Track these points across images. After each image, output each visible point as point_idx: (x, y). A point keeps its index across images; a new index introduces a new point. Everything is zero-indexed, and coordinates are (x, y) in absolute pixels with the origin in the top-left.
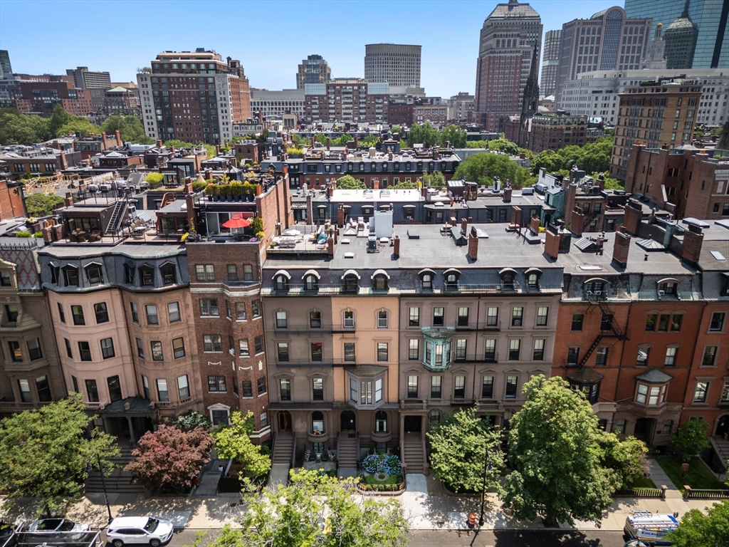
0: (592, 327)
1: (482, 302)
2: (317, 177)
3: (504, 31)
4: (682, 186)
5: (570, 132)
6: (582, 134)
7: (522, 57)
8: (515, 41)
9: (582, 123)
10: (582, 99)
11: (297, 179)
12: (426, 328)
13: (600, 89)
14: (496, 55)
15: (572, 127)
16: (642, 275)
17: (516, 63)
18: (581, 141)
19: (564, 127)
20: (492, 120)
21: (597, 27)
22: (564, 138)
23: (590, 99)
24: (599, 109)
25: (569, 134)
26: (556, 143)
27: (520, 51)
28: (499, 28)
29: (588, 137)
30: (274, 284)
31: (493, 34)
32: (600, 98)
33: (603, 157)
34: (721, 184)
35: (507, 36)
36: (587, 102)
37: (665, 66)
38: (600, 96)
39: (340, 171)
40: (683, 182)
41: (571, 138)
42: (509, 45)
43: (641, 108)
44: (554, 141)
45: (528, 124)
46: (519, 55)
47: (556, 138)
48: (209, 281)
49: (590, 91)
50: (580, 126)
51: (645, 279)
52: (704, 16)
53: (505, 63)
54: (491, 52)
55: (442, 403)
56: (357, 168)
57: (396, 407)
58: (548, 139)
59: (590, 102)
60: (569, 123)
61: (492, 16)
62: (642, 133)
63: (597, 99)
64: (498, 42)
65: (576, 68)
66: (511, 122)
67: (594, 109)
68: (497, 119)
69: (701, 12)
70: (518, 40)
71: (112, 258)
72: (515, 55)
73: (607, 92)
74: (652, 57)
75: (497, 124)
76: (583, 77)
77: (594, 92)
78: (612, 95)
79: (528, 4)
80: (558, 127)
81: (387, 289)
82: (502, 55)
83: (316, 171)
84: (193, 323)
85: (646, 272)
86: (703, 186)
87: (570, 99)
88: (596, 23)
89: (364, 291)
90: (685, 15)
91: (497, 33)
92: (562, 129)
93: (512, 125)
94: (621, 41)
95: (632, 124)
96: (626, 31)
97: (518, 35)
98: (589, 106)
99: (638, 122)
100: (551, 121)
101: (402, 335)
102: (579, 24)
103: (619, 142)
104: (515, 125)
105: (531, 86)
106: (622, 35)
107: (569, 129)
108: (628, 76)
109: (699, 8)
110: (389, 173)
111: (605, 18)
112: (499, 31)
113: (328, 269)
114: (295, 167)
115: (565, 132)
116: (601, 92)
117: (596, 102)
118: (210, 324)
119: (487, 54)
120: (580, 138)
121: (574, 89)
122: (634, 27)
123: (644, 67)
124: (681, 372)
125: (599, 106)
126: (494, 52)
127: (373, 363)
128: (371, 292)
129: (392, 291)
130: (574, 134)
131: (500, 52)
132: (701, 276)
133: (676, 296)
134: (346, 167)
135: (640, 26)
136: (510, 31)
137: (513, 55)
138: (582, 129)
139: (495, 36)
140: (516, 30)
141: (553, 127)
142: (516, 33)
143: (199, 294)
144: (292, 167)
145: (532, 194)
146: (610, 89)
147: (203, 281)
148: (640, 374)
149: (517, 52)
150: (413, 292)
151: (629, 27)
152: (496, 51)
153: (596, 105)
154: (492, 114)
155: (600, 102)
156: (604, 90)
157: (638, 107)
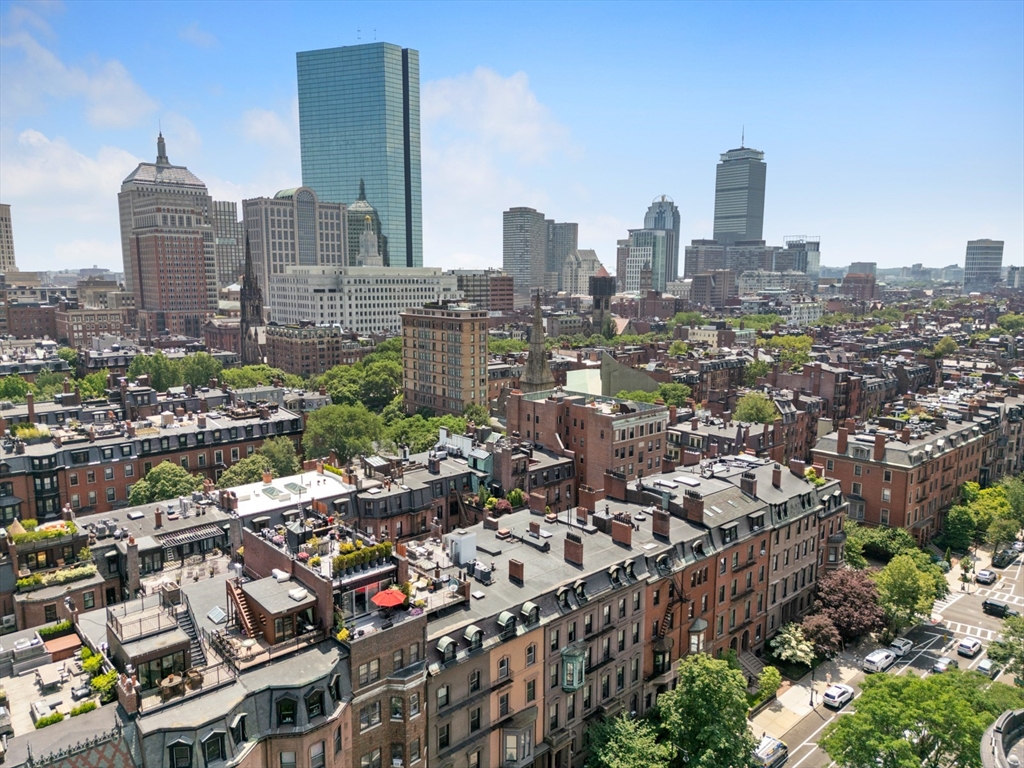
0: (665, 599)
1: (601, 604)
2: (89, 469)
3: (171, 204)
4: (567, 431)
5: (324, 346)
6: (337, 349)
7: (202, 240)
8: (189, 219)
9: (336, 335)
10: (300, 298)
11: (55, 479)
12: (563, 649)
13: (322, 288)
14: (166, 235)
15: (325, 340)
16: (682, 544)
17: (196, 247)
18: (338, 356)
19: (316, 341)
20: (174, 321)
21: (288, 209)
22: (319, 353)
23: (313, 299)
24: (326, 311)
25: (323, 349)
26: (310, 361)
27: (198, 233)
28: (164, 201)
29: (344, 351)
30: (440, 657)
31: (155, 207)
32: (325, 298)
33: (386, 380)
34: (617, 433)
35: (176, 211)
36: (309, 302)
37: (381, 262)
38: (326, 296)
39: (130, 454)
40: (568, 428)
41: (326, 353)
42: (181, 223)
43: (432, 331)
44: (307, 358)
45: (256, 334)
46: (199, 236)
47: (310, 354)
48: (373, 680)
49: (311, 290)
50: (335, 339)
51: (686, 546)
52: (390, 205)
53: (180, 246)
54: (157, 231)
55: (576, 723)
56: (158, 446)
57: (546, 748)
58: (300, 356)
59: (313, 303)
60: (321, 336)
61: (136, 177)
62: (438, 357)
63: (321, 299)
64: (165, 218)
65: (271, 256)
66: (214, 327)
67: (321, 311)
68: (182, 320)
69: (386, 200)
70: (193, 218)
71: (252, 698)
72: (193, 236)
73: (331, 291)
74: (367, 251)
75: (183, 327)
76: (295, 271)
77: (316, 291)
78: (337, 295)
79: (185, 168)
80: (310, 341)
81: (538, 620)
82: (174, 235)
83: (88, 461)
84: (351, 746)
85: (685, 541)
86: (602, 436)
87: (285, 297)
88: (286, 204)
89: (520, 630)
90: (362, 197)
91: (162, 207)
92: (314, 343)
93: (217, 331)
94: (318, 227)
95: (422, 347)
96: (321, 215)
97: (193, 212)
98: (313, 307)
99: (431, 345)
100: (300, 334)
101: (547, 664)
102: (266, 203)
103: (410, 364)
104: (223, 332)
105: (250, 286)
106: (318, 220)
107: (321, 343)
108: (350, 273)
109: (384, 195)
110: (208, 446)
111: (295, 198)
112: (165, 204)
113: (484, 619)
114: (50, 460)
115: (319, 347)
116: (323, 291)
117: (321, 303)
118: (370, 738)
119: (151, 232)
120: (336, 353)
121: (287, 286)
122: (329, 211)
123: (360, 263)
124: (709, 614)
125: (325, 307)
126: (162, 231)
127: (524, 707)
128: (527, 630)
129: (543, 621)
130: (329, 349)
131: (170, 232)
132: (710, 533)
133: (703, 554)
134: (139, 447)
135: (335, 212)
136: (180, 205)
137: (189, 236)
138: (337, 342)
139: (159, 210)
140: (189, 205)
141: (304, 341)
142: (190, 209)
143: (362, 702)
144: (45, 462)
145: (445, 459)
146: (333, 288)
147: (367, 683)
148: (691, 627)
149: (194, 232)
150: (556, 616)
151: (323, 211)
152: (164, 229)
153: (322, 307)
154: (174, 313)
155: (326, 303)
156: (327, 288)
157: (427, 330)
